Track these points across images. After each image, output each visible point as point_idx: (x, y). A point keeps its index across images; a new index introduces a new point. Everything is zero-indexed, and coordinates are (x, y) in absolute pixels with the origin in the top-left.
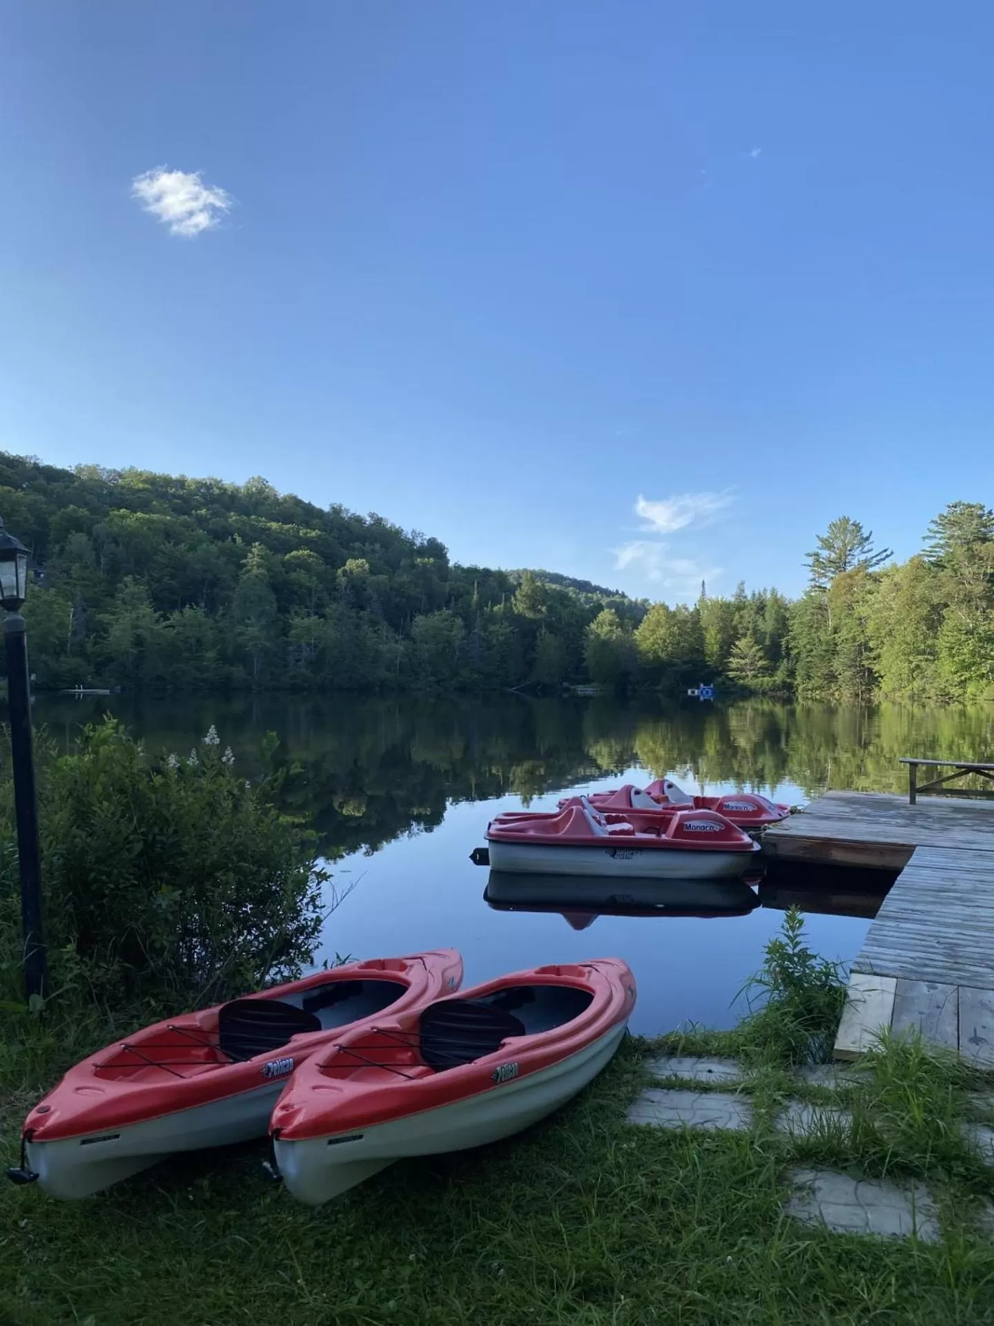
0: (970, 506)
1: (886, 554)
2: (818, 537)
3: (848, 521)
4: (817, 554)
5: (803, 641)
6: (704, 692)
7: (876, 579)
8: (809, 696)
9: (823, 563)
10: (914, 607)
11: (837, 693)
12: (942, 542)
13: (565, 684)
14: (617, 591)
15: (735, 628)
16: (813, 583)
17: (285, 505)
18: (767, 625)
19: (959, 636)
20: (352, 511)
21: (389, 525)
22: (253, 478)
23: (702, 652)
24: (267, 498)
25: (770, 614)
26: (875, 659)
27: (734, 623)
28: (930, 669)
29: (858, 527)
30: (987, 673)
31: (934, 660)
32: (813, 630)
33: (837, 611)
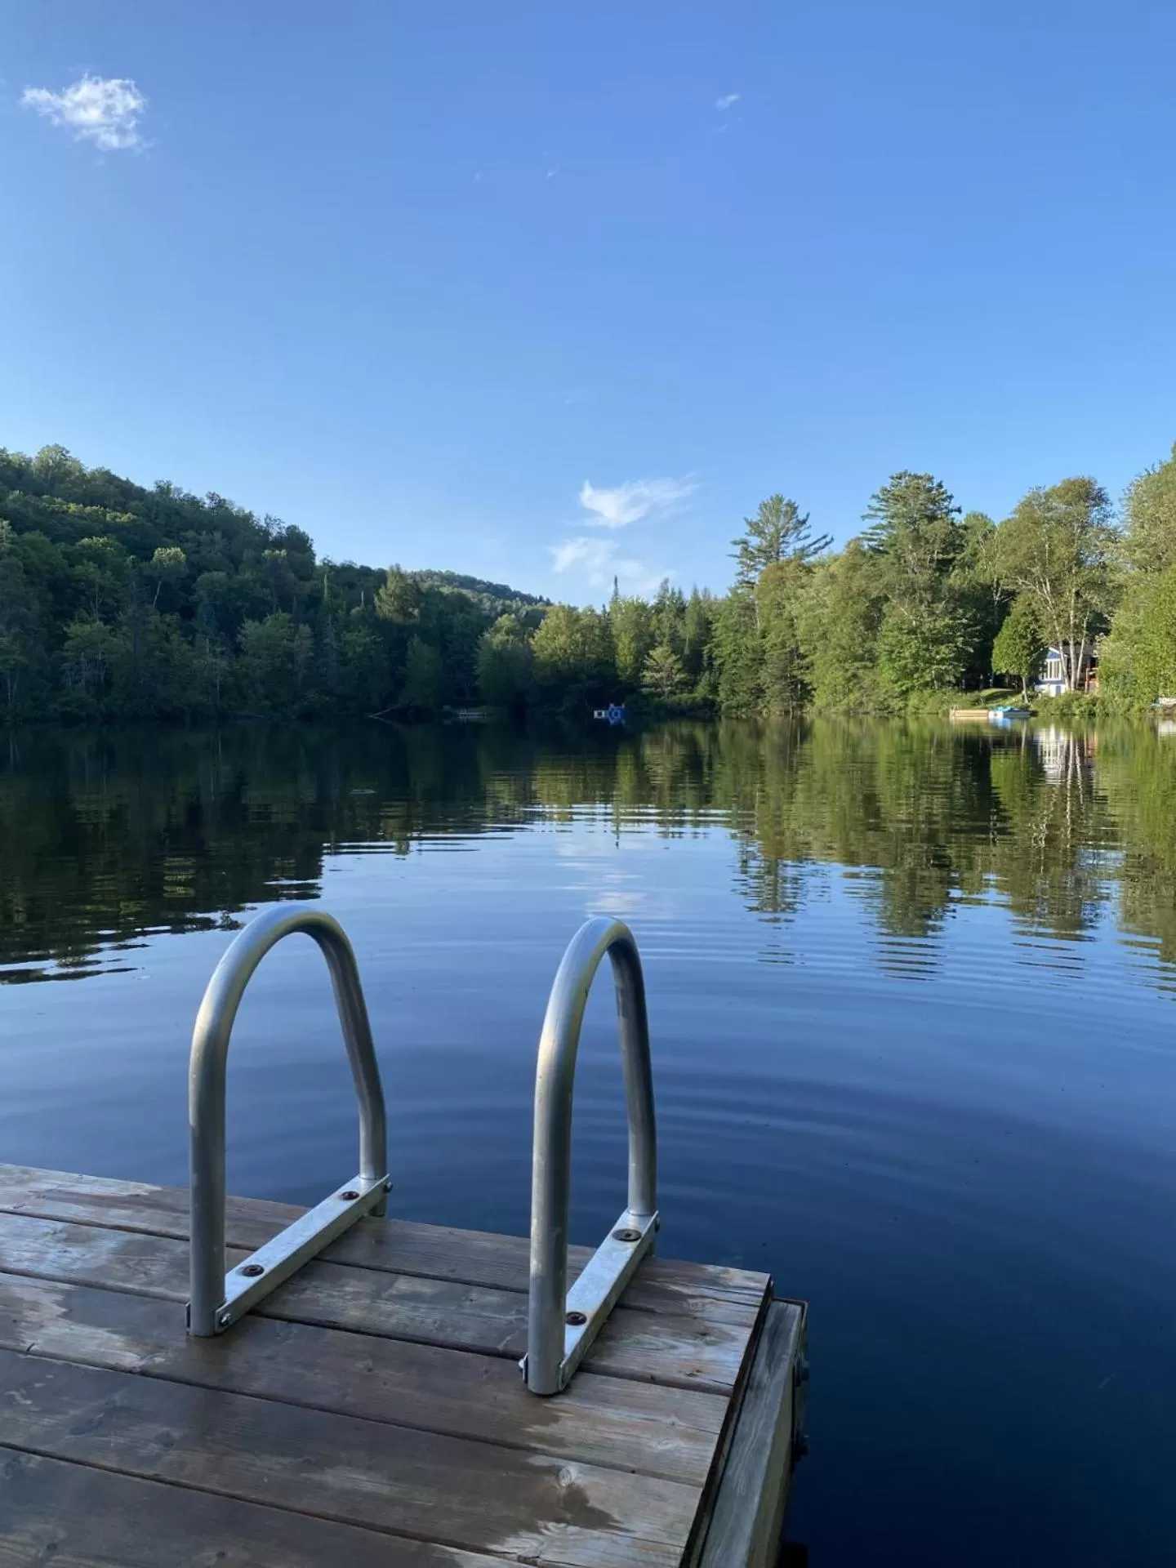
0: (917, 477)
1: (826, 541)
2: (746, 520)
3: (781, 500)
4: (745, 542)
5: (727, 649)
6: (613, 714)
7: (809, 570)
8: (734, 716)
9: (752, 553)
10: (850, 602)
11: (765, 711)
12: (884, 522)
13: (447, 708)
14: (541, 598)
15: (652, 636)
16: (740, 578)
17: (93, 483)
18: (688, 631)
19: (900, 637)
20: (185, 491)
21: (236, 509)
22: (48, 446)
23: (614, 664)
24: (68, 473)
25: (690, 617)
26: (808, 668)
27: (652, 629)
28: (867, 679)
29: (793, 508)
30: (933, 680)
31: (872, 668)
32: (739, 635)
33: (765, 611)
